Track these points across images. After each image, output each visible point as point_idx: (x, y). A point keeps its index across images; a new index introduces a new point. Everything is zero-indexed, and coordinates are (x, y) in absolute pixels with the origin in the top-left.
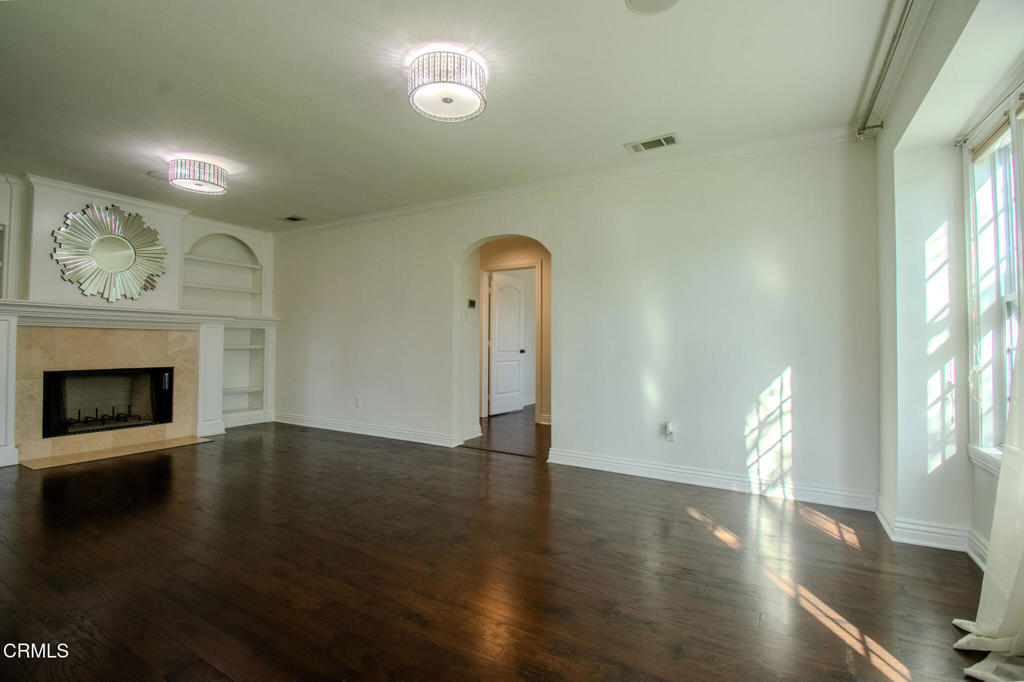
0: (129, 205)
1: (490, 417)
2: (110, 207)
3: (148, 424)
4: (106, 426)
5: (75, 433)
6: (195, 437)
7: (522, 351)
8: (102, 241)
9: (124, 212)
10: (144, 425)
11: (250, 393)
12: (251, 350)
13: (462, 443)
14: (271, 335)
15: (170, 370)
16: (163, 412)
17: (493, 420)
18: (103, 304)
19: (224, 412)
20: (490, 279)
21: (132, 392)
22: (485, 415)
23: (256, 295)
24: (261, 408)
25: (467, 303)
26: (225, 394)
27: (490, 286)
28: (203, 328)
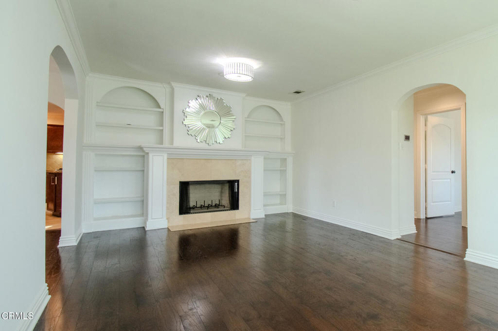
0: (218, 93)
1: (427, 218)
2: (208, 95)
3: (227, 210)
4: (209, 210)
5: (194, 213)
6: (250, 218)
7: (453, 172)
8: (205, 113)
9: (215, 97)
10: (226, 210)
11: (280, 195)
12: (281, 170)
13: (399, 237)
14: (290, 161)
15: (238, 181)
16: (234, 204)
17: (429, 221)
18: (206, 146)
19: (264, 206)
20: (426, 121)
21: (222, 192)
22: (423, 217)
23: (282, 139)
24: (286, 204)
25: (403, 138)
26: (264, 195)
27: (426, 125)
28: (253, 158)
